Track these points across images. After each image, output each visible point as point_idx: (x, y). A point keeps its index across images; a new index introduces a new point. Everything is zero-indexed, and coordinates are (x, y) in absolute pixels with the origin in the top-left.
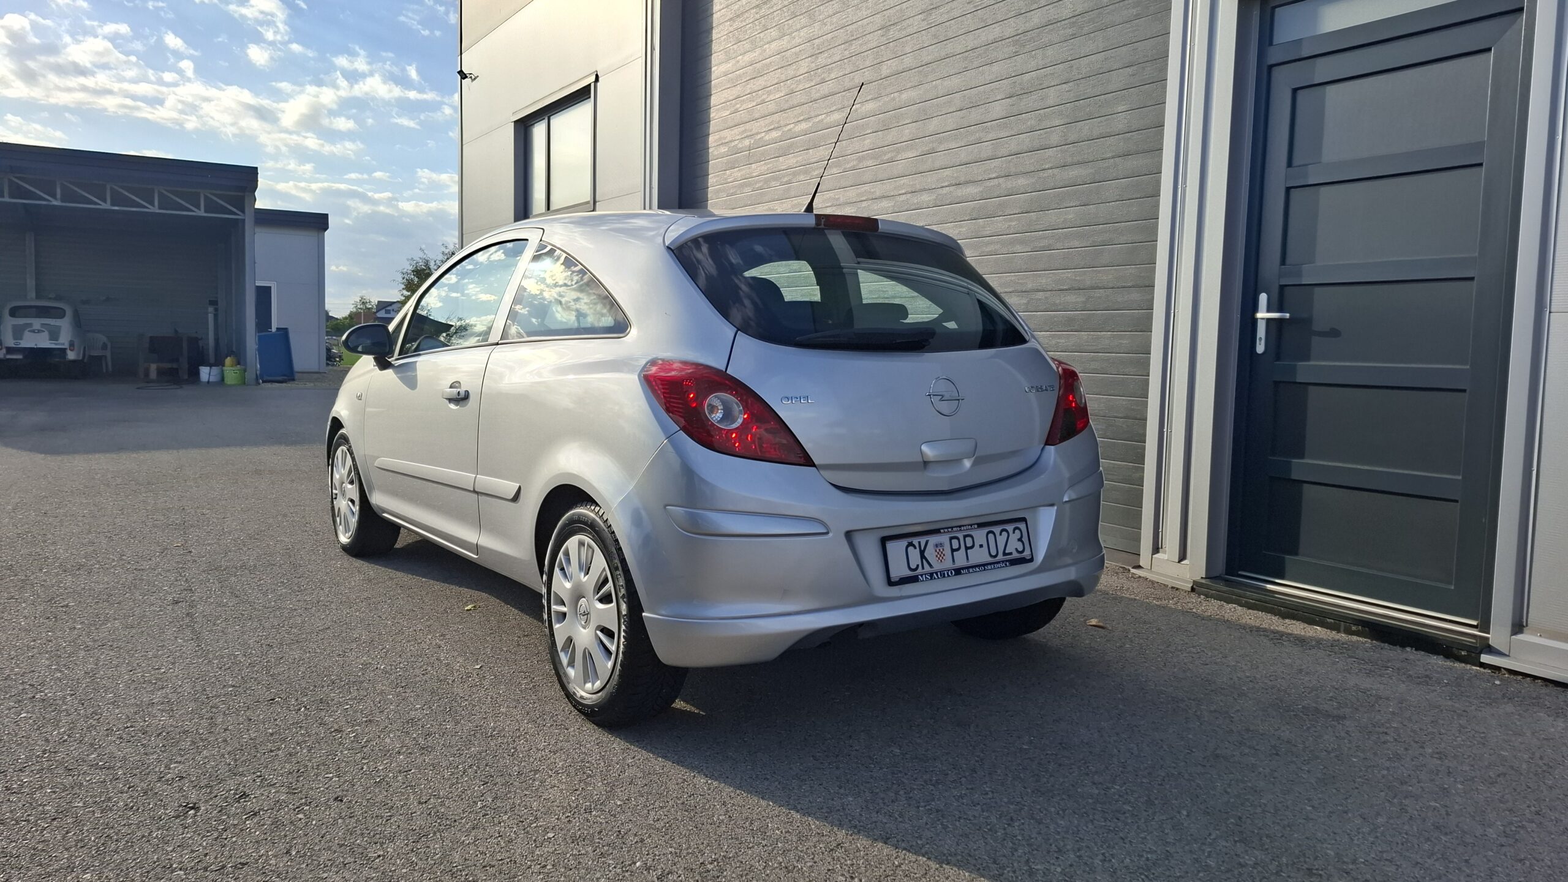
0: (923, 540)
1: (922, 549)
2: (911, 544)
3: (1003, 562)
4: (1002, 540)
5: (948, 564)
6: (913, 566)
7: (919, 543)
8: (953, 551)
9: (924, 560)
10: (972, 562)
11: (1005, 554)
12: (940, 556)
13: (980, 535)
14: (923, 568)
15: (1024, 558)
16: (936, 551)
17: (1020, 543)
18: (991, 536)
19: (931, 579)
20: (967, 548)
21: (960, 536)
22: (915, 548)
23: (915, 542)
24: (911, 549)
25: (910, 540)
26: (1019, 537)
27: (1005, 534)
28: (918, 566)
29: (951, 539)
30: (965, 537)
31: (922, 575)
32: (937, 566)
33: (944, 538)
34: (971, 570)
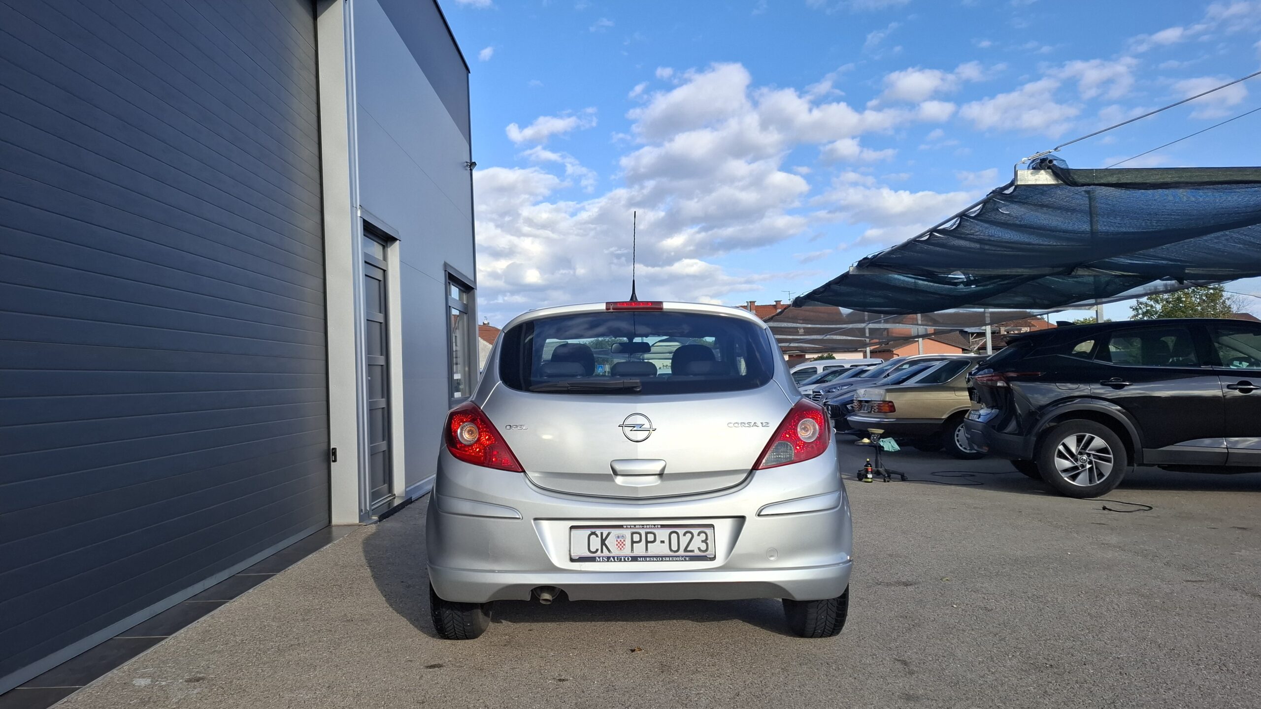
0: (605, 532)
1: (604, 538)
2: (593, 533)
3: (682, 556)
4: (684, 541)
5: (627, 551)
6: (593, 549)
7: (602, 534)
8: (633, 542)
9: (604, 547)
10: (650, 553)
11: (686, 550)
12: (621, 545)
13: (662, 534)
14: (602, 552)
15: (706, 556)
16: (617, 541)
17: (704, 544)
18: (674, 536)
19: (608, 561)
20: (647, 542)
21: (643, 532)
22: (597, 536)
23: (598, 532)
24: (593, 537)
25: (593, 530)
26: (704, 538)
27: (689, 536)
28: (597, 550)
29: (632, 534)
30: (647, 533)
31: (599, 557)
32: (615, 552)
33: (627, 533)
34: (648, 559)
